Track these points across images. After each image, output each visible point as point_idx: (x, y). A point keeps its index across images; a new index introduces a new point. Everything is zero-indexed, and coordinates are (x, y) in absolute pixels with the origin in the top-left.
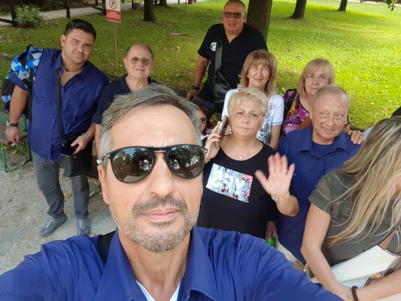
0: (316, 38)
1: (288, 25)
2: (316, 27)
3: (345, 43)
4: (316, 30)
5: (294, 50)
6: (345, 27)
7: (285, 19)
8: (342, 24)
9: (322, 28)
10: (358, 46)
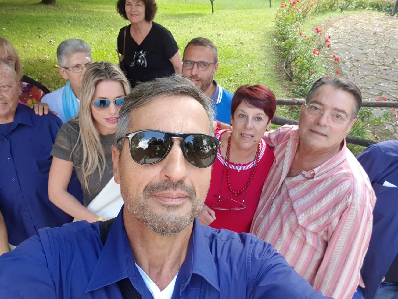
0: (69, 22)
1: (39, 11)
2: (69, 11)
3: (99, 24)
4: (69, 14)
5: (46, 36)
6: (99, 8)
7: (35, 4)
8: (97, 6)
9: (76, 11)
10: (112, 25)
